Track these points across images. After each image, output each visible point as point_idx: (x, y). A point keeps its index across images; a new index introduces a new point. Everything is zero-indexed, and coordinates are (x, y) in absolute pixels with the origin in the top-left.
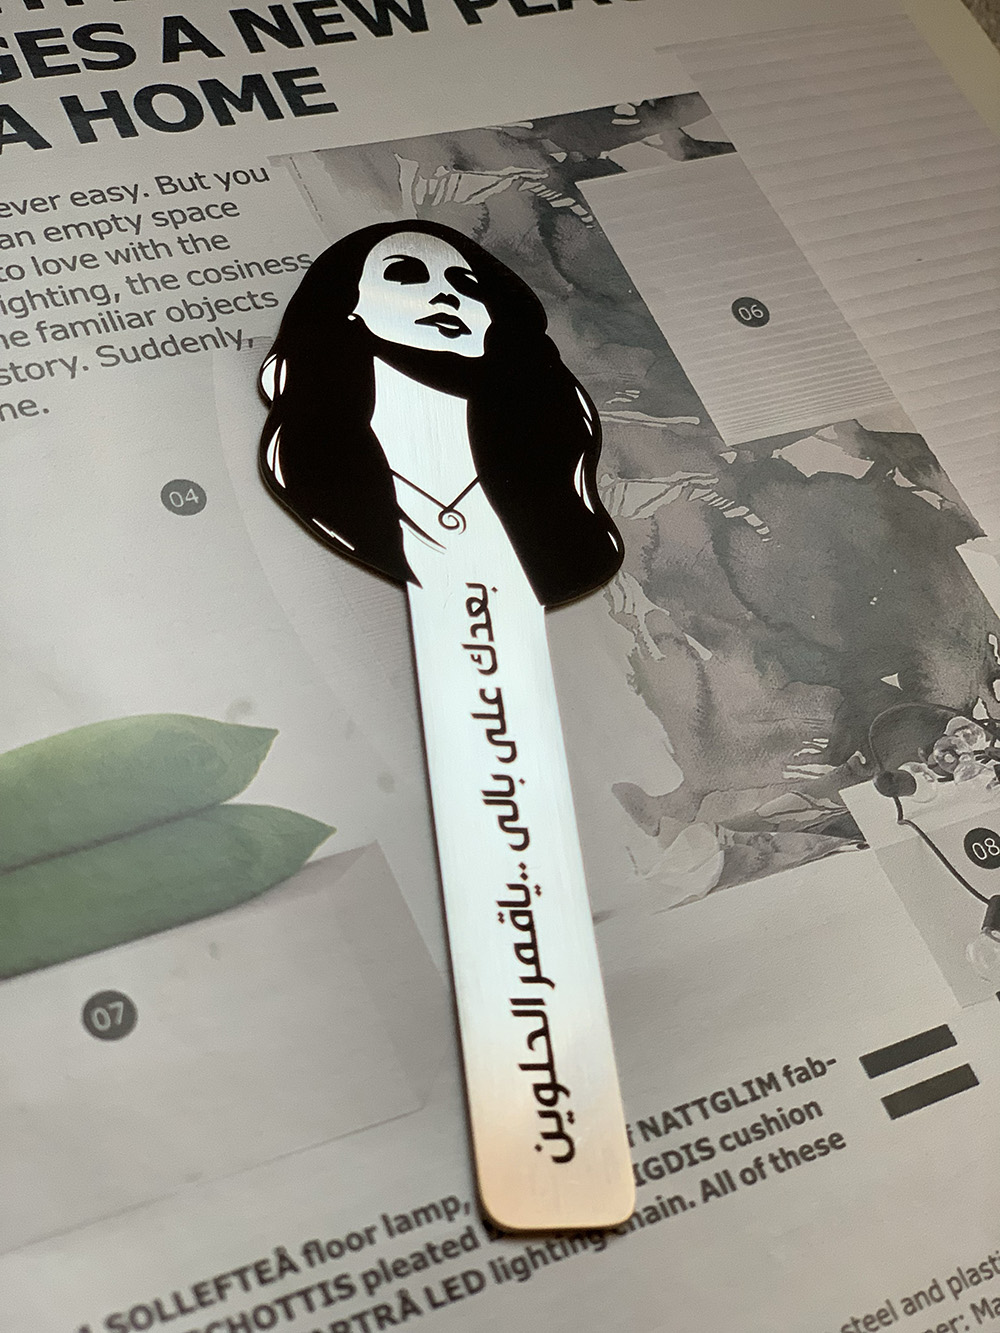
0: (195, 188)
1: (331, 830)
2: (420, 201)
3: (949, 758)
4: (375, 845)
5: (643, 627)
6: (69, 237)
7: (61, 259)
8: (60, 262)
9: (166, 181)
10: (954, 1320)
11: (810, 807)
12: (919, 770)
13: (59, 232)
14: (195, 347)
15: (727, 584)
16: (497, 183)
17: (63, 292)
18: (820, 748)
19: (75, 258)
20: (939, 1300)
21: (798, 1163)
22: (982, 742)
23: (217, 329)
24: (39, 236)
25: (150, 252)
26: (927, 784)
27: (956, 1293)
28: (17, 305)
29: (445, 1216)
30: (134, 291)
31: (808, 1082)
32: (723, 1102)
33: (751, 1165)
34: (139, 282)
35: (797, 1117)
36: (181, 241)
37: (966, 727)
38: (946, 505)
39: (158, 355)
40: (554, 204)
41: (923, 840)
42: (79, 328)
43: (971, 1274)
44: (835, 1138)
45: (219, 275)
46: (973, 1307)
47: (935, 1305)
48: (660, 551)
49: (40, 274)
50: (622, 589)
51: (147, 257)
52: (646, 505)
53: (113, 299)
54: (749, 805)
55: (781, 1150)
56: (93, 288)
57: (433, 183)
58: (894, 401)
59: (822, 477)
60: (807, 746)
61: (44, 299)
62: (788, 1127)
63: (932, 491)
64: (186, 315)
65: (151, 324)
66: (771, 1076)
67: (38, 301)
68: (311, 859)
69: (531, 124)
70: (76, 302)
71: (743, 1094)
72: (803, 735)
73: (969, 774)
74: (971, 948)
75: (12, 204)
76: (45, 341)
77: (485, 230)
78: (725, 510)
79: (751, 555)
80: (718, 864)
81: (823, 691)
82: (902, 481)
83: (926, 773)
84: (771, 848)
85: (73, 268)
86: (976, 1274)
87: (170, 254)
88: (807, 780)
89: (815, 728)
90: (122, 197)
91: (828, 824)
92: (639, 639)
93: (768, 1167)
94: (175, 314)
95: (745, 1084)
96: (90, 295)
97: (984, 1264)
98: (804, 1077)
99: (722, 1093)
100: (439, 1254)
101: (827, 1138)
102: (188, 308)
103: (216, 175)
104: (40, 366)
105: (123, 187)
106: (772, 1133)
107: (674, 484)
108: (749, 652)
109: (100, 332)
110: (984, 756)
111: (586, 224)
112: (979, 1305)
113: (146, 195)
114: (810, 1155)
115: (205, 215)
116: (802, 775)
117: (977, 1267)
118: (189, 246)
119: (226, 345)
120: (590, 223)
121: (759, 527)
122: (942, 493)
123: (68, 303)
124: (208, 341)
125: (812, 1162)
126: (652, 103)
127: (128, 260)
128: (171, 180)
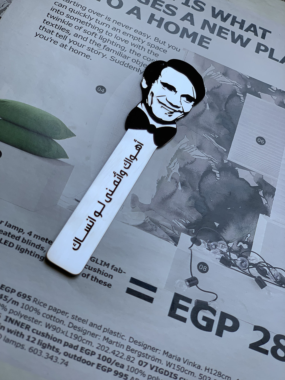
0: (162, 44)
1: (68, 158)
2: (208, 75)
3: (214, 247)
4: (73, 166)
5: (171, 174)
6: (127, 36)
7: (122, 38)
8: (121, 39)
9: (157, 39)
10: (98, 335)
11: (172, 230)
12: (204, 243)
13: (126, 34)
14: (132, 68)
15: (198, 181)
16: (229, 82)
17: (116, 44)
18: (186, 223)
19: (124, 40)
20: (98, 329)
21: (97, 282)
22: (225, 250)
23: (140, 68)
24: (121, 32)
25: (141, 48)
26: (203, 246)
27: (104, 331)
28: (105, 40)
29: (18, 231)
30: (130, 52)
31: (115, 272)
32: (93, 260)
33: (87, 274)
34: (133, 51)
35: (106, 275)
36: (149, 50)
37: (224, 245)
38: (267, 205)
39: (122, 65)
40: (237, 94)
41: (190, 255)
42: (112, 51)
43: (111, 331)
44: (110, 285)
45: (150, 60)
46: (105, 337)
47: (97, 329)
48: (191, 165)
49: (115, 38)
50: (175, 165)
51: (139, 48)
52: (197, 156)
53: (124, 50)
54: (159, 219)
55: (96, 277)
56: (122, 47)
57: (215, 73)
58: (277, 179)
59: (243, 180)
60: (184, 220)
61: (111, 42)
62: (102, 274)
63: (266, 200)
64: (136, 62)
65: (127, 59)
66: (109, 264)
67: (109, 42)
68: (58, 159)
69: (249, 77)
70: (116, 46)
71: (99, 262)
72: (185, 217)
73: (215, 253)
74: (178, 281)
75: (122, 24)
76: (103, 49)
77: (216, 88)
78: (213, 169)
79: (210, 180)
80: (140, 223)
81: (198, 214)
82: (261, 193)
83: (205, 245)
84: (155, 229)
85: (122, 41)
86: (112, 332)
87: (144, 51)
88: (177, 225)
89: (189, 218)
90: (145, 36)
91: (172, 236)
92: (168, 175)
93: (90, 277)
94: (134, 61)
95: (101, 261)
96: (120, 47)
97: (116, 333)
98: (116, 270)
99: (95, 258)
100: (10, 235)
101: (108, 283)
102: (138, 61)
103: (169, 44)
104: (98, 52)
105: (147, 35)
106: (98, 272)
107: (207, 157)
108: (190, 195)
109: (116, 54)
110: (222, 252)
111: (241, 101)
112: (106, 338)
113: (150, 39)
114: (101, 283)
115: (159, 49)
116: (177, 224)
117: (114, 332)
118: (150, 52)
119: (138, 72)
120: (242, 102)
121: (218, 177)
122: (268, 202)
123: (115, 46)
124: (135, 69)
125: (100, 284)
126: (282, 91)
127: (134, 46)
128: (158, 39)
